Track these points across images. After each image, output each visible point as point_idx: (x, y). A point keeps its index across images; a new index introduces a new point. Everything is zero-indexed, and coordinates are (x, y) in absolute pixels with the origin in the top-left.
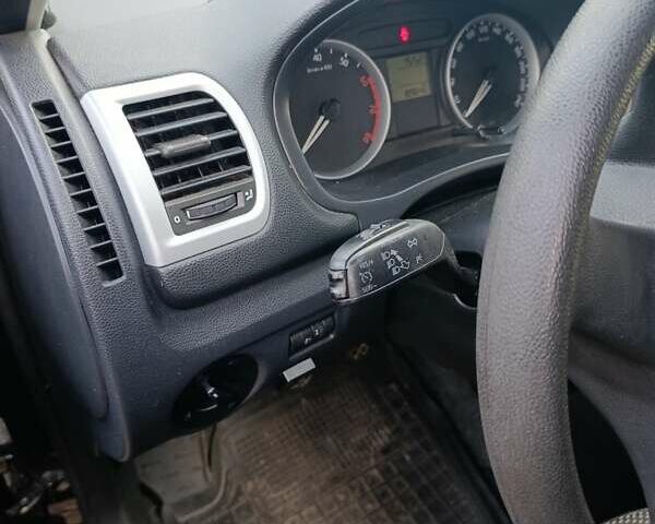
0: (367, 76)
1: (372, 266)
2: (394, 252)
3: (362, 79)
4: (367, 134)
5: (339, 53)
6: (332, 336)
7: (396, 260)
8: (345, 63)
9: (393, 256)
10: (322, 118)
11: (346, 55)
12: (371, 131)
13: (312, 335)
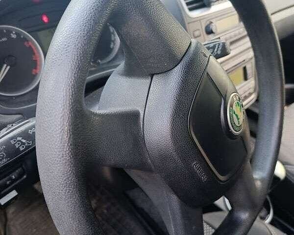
0: (28, 41)
1: (5, 149)
2: (19, 139)
3: (26, 43)
4: (34, 70)
5: (9, 32)
6: (25, 177)
7: (22, 142)
8: (14, 36)
9: (19, 141)
10: (5, 65)
11: (14, 33)
12: (36, 68)
13: (11, 179)
